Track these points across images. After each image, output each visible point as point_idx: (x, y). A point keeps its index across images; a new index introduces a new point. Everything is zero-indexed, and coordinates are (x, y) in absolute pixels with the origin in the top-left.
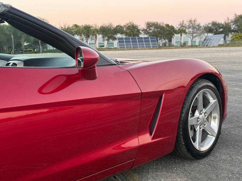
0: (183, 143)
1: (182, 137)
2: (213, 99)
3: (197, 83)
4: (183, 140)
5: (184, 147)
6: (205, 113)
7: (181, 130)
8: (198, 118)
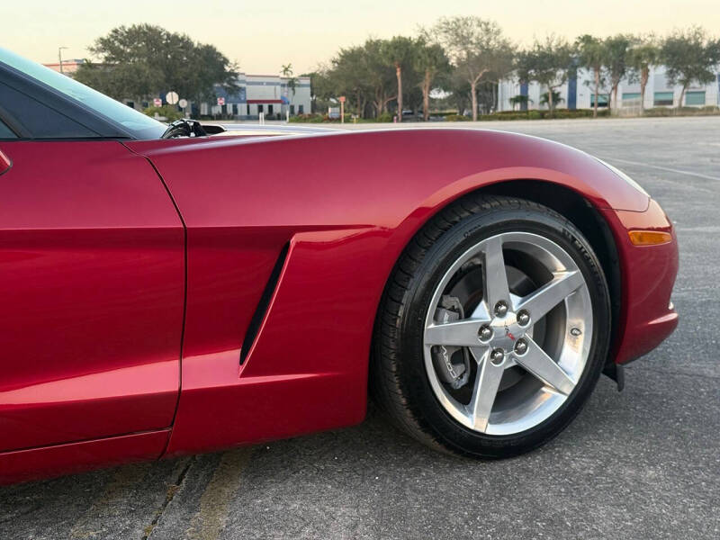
0: (404, 401)
1: (395, 379)
2: (564, 268)
3: (475, 209)
4: (400, 391)
5: (408, 412)
6: (520, 313)
7: (392, 357)
8: (486, 326)
